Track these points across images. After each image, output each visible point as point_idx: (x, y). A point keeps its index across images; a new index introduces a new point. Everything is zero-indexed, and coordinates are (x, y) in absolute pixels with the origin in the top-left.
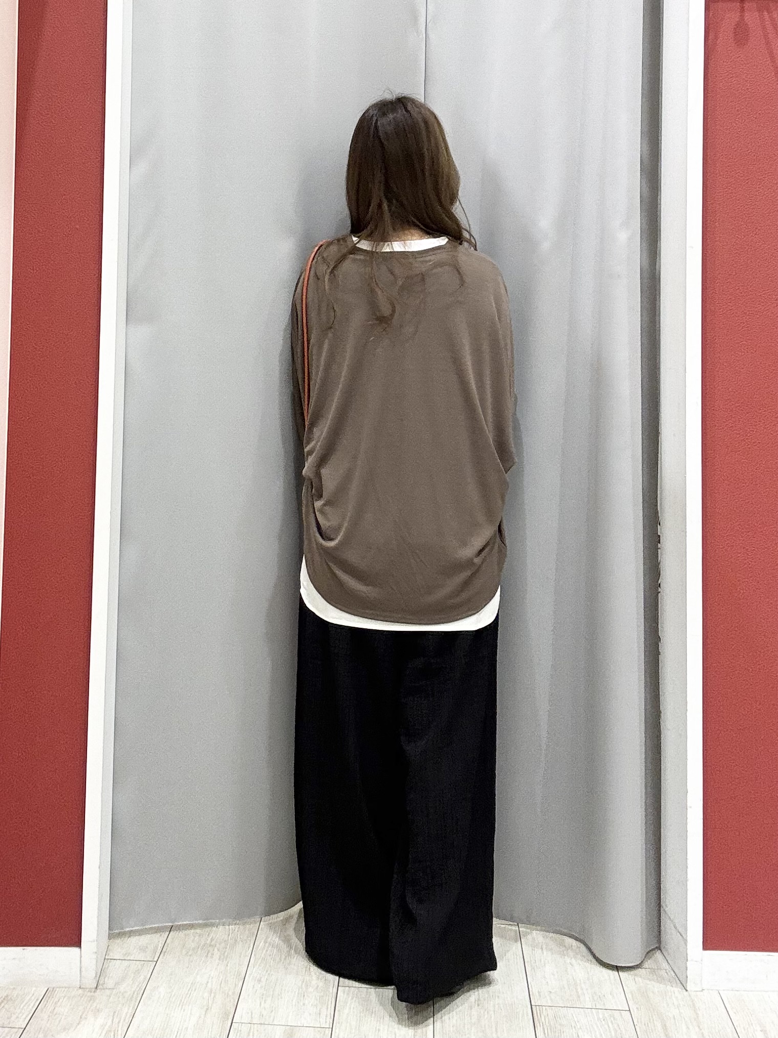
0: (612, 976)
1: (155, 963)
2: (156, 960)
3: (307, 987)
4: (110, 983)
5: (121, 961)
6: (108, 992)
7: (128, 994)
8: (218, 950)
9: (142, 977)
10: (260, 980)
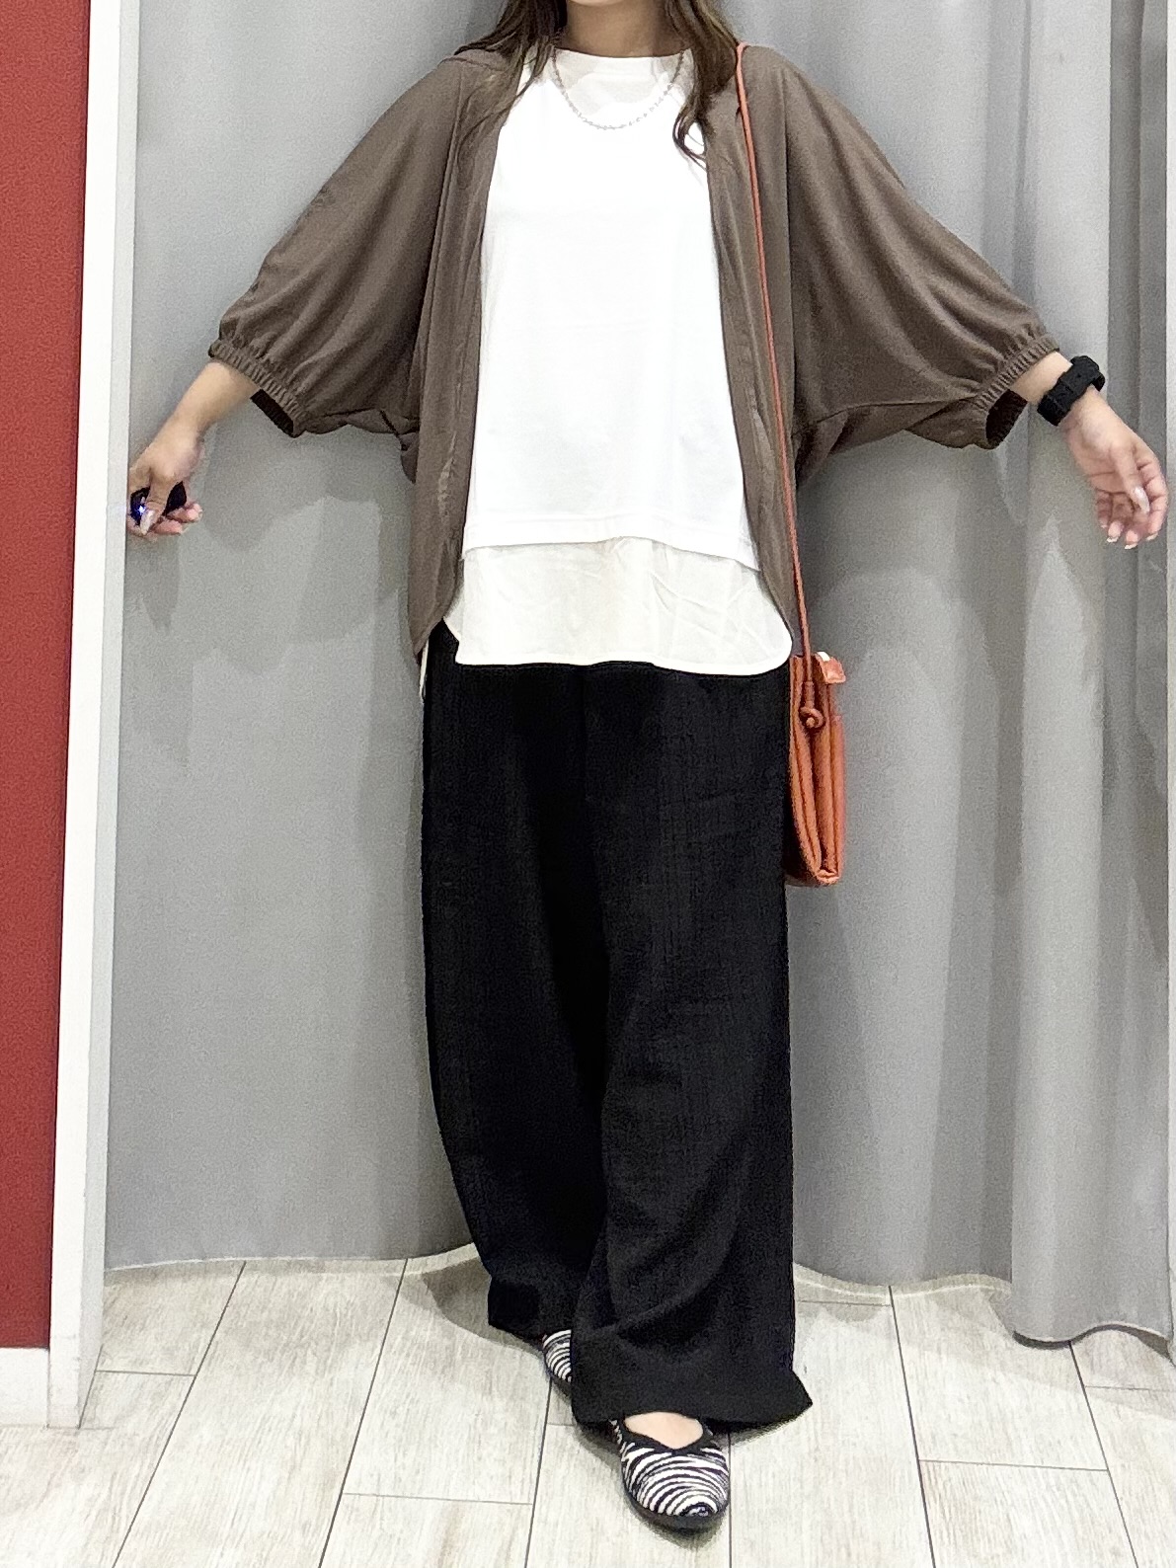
0: (1074, 1406)
1: (192, 1378)
2: (193, 1372)
3: (485, 1424)
4: (106, 1417)
5: (127, 1375)
6: (102, 1434)
7: (141, 1438)
8: (315, 1354)
9: (168, 1406)
10: (395, 1412)
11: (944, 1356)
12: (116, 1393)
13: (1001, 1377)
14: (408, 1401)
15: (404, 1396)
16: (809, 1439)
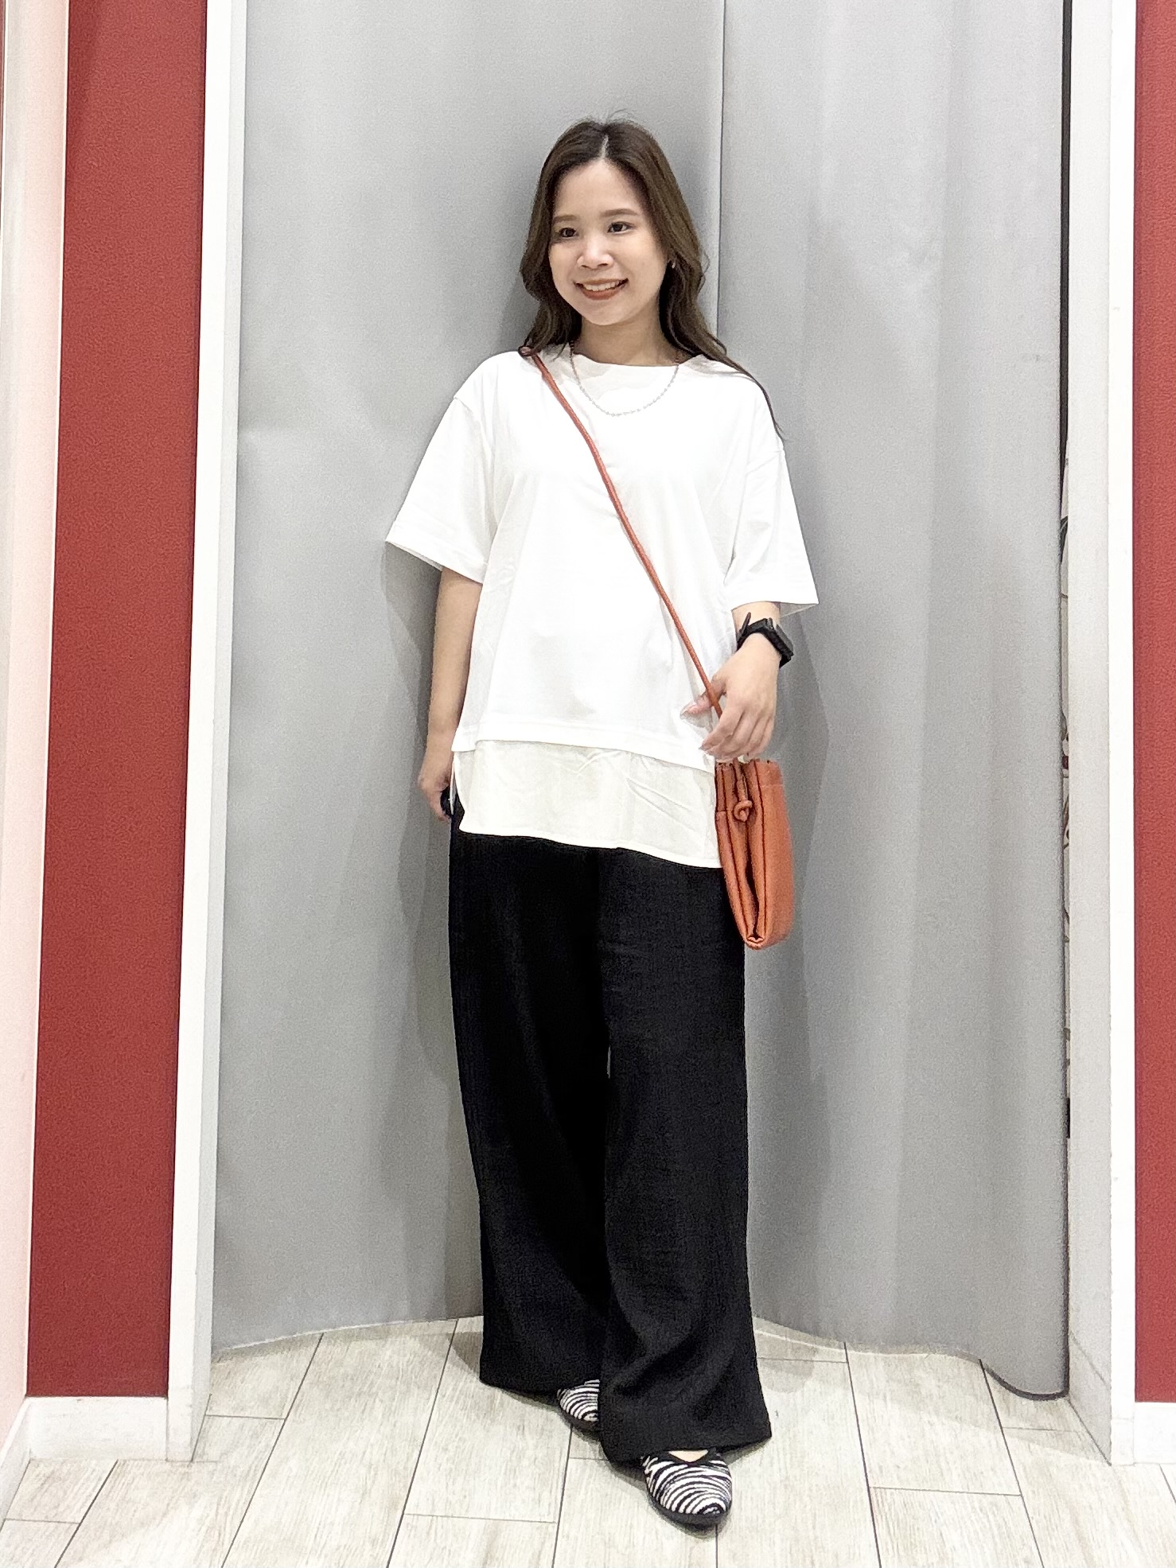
0: (994, 1443)
1: (283, 1421)
2: (284, 1416)
3: (520, 1459)
4: (213, 1452)
5: (230, 1418)
6: (211, 1467)
7: (242, 1469)
8: (382, 1401)
9: (263, 1444)
10: (447, 1449)
11: (889, 1403)
12: (221, 1432)
13: (934, 1419)
14: (457, 1440)
15: (454, 1436)
16: (780, 1469)
